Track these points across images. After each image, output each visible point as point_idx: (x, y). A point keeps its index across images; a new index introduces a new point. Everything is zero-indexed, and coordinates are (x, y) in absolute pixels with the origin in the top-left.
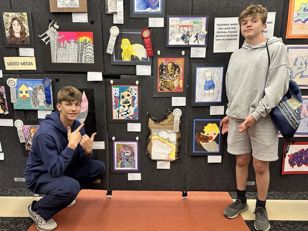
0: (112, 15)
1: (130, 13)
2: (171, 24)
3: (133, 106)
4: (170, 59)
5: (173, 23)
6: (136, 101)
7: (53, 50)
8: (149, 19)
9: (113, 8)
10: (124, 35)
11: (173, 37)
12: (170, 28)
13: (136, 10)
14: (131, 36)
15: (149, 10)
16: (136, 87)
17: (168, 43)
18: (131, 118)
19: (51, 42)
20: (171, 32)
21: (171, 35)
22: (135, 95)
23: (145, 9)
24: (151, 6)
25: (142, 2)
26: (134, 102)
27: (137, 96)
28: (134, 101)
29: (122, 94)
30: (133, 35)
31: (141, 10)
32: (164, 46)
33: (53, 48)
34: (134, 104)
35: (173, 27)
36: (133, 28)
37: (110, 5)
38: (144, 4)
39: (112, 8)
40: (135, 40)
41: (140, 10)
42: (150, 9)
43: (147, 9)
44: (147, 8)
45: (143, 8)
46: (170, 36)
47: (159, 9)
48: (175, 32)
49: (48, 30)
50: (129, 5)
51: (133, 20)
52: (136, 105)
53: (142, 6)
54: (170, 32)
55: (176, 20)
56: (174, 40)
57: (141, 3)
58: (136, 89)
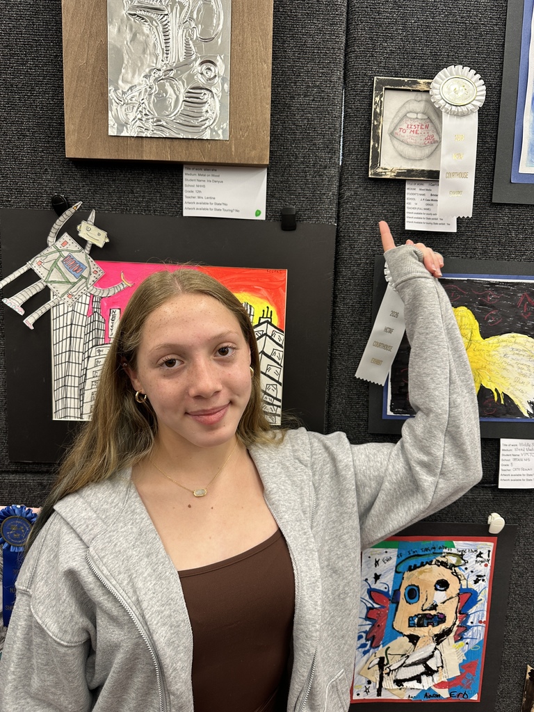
0: (397, 185)
3: (459, 638)
6: (479, 612)
7: (64, 358)
9: (409, 151)
10: (450, 290)
13: (529, 165)
16: (487, 547)
18: (444, 693)
19: (54, 314)
22: (476, 582)
26: (468, 616)
27: (483, 589)
28: (471, 611)
29: (410, 579)
30: (497, 290)
33: (65, 346)
34: (467, 629)
37: (392, 134)
39: (402, 147)
40: (505, 316)
49: (45, 252)
50: (496, 138)
52: (478, 633)
58: (485, 556)
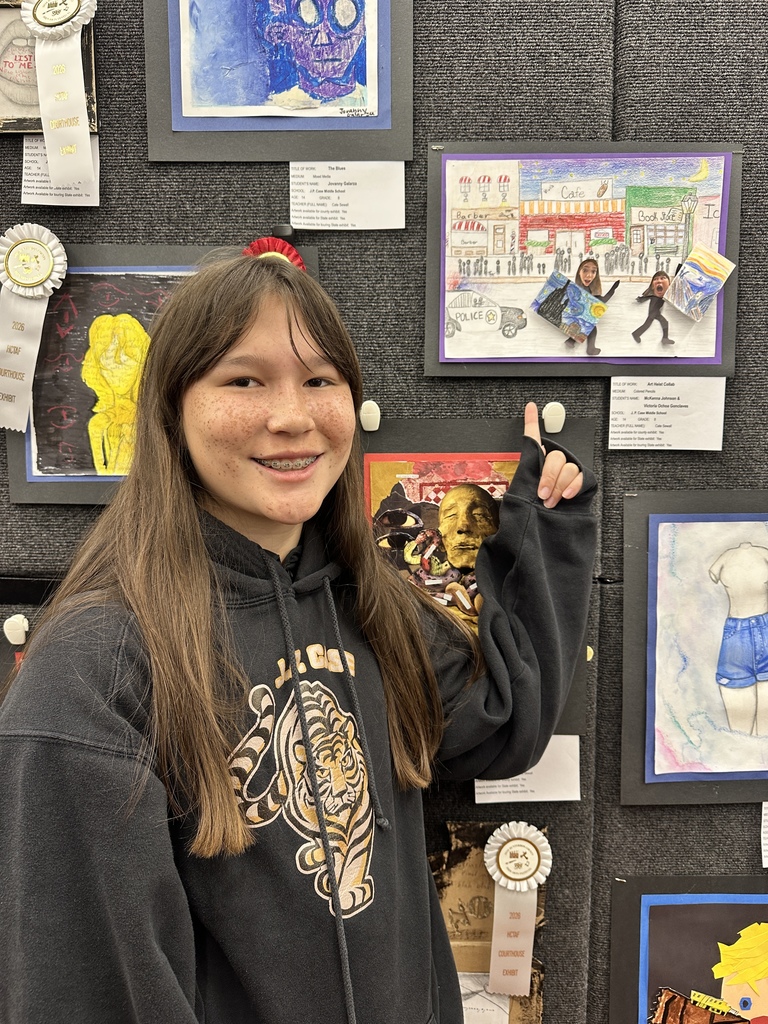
0: (10, 142)
1: (144, 128)
2: (461, 204)
4: (452, 461)
5: (475, 201)
8: (295, 167)
9: (22, 93)
10: (103, 291)
11: (479, 303)
12: (454, 239)
13: (195, 104)
14: (155, 297)
15: (291, 103)
17: (438, 347)
20: (463, 267)
21: (458, 287)
23: (263, 99)
24: (307, 78)
25: (239, 46)
31: (230, 101)
32: (410, 365)
35: (471, 224)
36: (171, 240)
38: (254, 58)
39: (10, 89)
41: (221, 102)
42: (296, 93)
43: (274, 96)
44: (279, 90)
45: (249, 87)
46: (450, 297)
47: (367, 99)
48: (492, 267)
50: (142, 68)
51: (171, 182)
53: (238, 72)
54: (451, 267)
55: (495, 180)
56: (482, 325)
57: (229, 57)
